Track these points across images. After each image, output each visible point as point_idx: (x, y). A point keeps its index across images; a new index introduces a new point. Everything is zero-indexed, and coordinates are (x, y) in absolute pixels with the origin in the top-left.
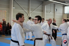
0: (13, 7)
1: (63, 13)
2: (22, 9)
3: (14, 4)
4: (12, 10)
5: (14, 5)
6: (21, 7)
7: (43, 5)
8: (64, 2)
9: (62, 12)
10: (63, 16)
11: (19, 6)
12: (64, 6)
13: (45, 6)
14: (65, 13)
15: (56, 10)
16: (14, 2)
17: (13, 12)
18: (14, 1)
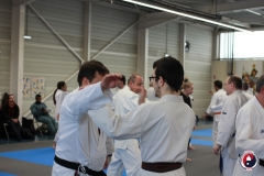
0: (26, 35)
1: (214, 58)
2: (58, 42)
3: (27, 21)
4: (21, 45)
5: (26, 26)
6: (55, 35)
7: (137, 28)
8: (218, 18)
9: (207, 54)
10: (211, 69)
11: (49, 29)
12: (217, 31)
13: (147, 30)
14: (222, 57)
15: (188, 46)
16: (30, 14)
17: (25, 52)
18: (27, 12)
